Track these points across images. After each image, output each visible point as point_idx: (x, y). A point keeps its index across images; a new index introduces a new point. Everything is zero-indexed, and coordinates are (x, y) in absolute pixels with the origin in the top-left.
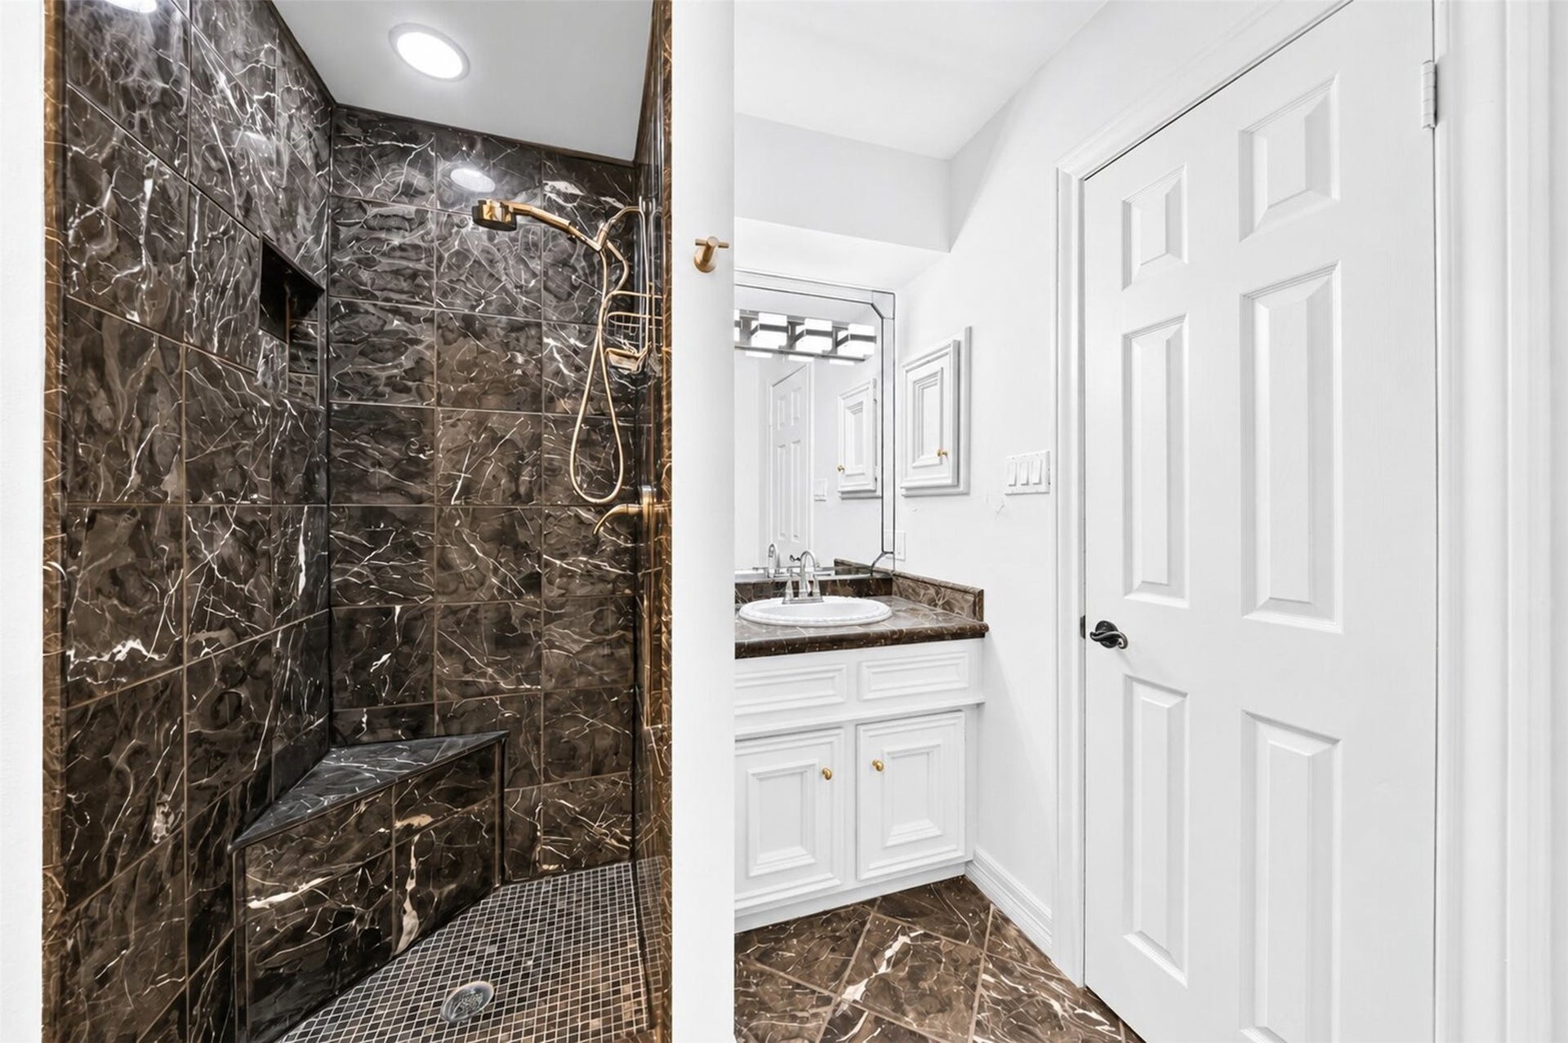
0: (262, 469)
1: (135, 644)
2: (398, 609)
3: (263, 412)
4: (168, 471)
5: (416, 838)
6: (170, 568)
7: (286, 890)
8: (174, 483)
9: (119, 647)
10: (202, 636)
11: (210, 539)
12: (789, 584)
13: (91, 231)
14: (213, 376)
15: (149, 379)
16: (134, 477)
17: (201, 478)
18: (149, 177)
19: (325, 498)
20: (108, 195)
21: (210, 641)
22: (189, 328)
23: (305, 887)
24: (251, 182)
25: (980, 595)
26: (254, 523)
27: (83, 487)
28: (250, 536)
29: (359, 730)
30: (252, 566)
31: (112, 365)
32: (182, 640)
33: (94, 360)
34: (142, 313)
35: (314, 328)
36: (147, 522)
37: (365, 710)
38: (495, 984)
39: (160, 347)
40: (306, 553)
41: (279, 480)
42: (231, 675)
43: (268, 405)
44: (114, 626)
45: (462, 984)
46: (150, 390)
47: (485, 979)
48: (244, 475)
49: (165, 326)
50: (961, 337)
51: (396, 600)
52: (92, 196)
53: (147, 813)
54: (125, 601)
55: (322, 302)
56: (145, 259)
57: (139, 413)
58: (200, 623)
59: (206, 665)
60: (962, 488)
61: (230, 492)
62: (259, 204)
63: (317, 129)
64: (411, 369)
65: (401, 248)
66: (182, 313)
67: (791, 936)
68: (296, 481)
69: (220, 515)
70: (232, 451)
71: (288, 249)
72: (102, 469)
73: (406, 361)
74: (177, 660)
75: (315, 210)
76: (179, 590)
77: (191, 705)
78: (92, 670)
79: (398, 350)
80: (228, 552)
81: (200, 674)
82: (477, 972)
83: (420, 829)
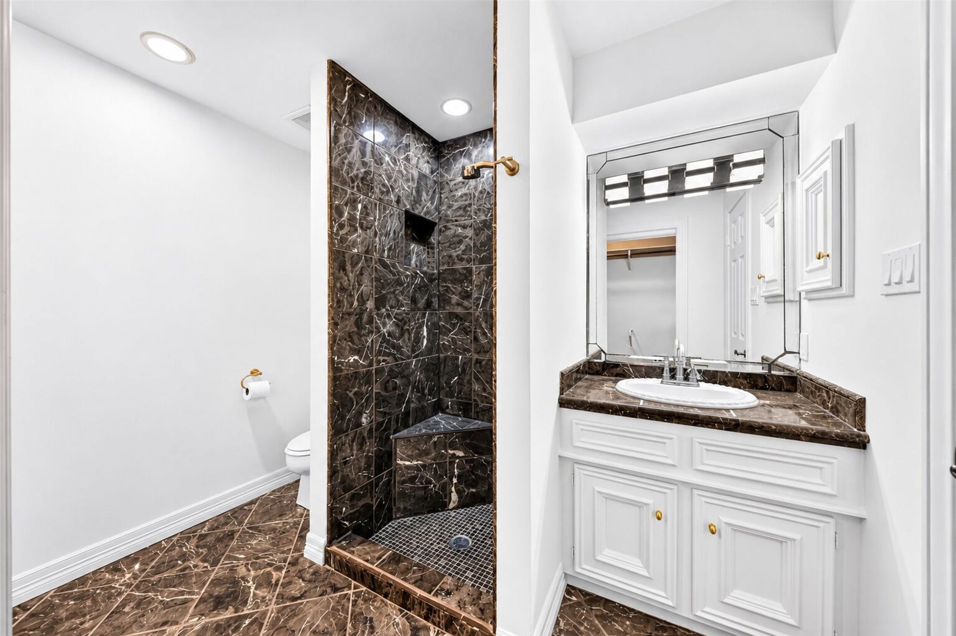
0: (406, 298)
1: (356, 357)
2: (460, 357)
3: (407, 276)
4: (368, 300)
5: (457, 461)
6: (368, 333)
7: (409, 461)
8: (370, 304)
9: (350, 358)
10: (381, 358)
11: (384, 325)
12: (667, 369)
13: (341, 226)
14: (385, 266)
15: (361, 270)
16: (356, 303)
17: (380, 302)
18: (360, 203)
19: (438, 309)
20: (346, 214)
21: (384, 361)
22: (376, 251)
23: (416, 463)
24: (399, 191)
25: (862, 401)
26: (403, 318)
27: (339, 307)
28: (401, 323)
29: (447, 407)
30: (402, 335)
31: (349, 267)
32: (373, 358)
33: (342, 267)
34: (358, 249)
35: (434, 239)
36: (361, 318)
37: (450, 400)
38: (473, 542)
39: (365, 258)
40: (427, 331)
41: (414, 301)
42: (392, 374)
43: (409, 274)
44: (350, 352)
45: (462, 534)
46: (361, 274)
47: (471, 538)
48: (398, 301)
49: (367, 252)
50: (842, 135)
51: (460, 354)
52: (341, 215)
53: (360, 414)
54: (353, 343)
55: (436, 228)
56: (360, 231)
57: (357, 282)
58: (379, 353)
59: (383, 369)
60: (844, 290)
61: (392, 307)
62: (403, 199)
63: (431, 158)
64: (465, 249)
65: (461, 196)
66: (373, 245)
67: (628, 619)
68: (422, 303)
69: (389, 316)
70: (394, 292)
71: (419, 211)
72: (345, 300)
73: (462, 247)
74: (371, 365)
75: (431, 193)
76: (372, 340)
77: (376, 381)
78: (342, 363)
79: (460, 242)
80: (391, 329)
81: (379, 371)
82: (469, 533)
83: (458, 457)
